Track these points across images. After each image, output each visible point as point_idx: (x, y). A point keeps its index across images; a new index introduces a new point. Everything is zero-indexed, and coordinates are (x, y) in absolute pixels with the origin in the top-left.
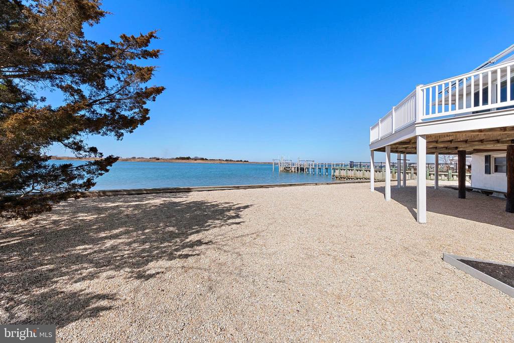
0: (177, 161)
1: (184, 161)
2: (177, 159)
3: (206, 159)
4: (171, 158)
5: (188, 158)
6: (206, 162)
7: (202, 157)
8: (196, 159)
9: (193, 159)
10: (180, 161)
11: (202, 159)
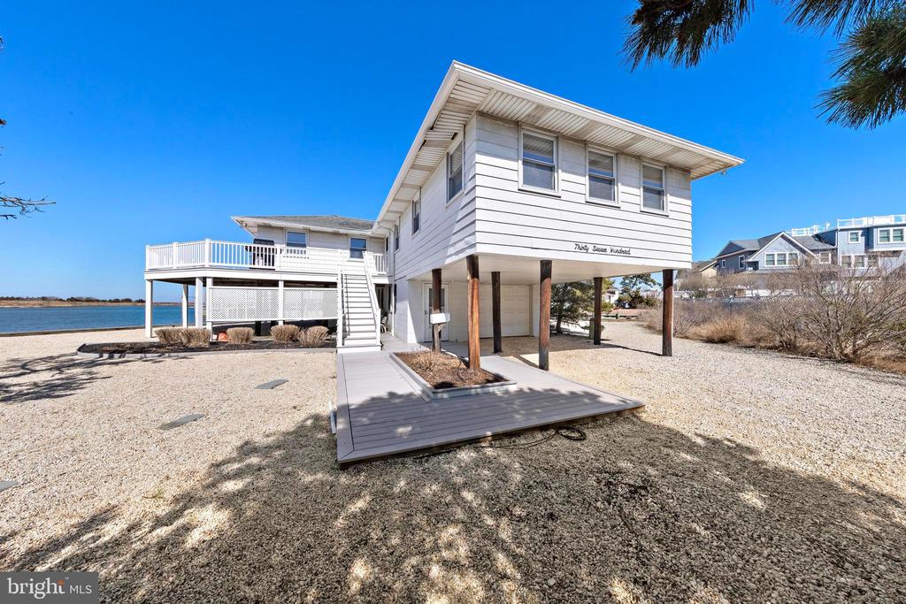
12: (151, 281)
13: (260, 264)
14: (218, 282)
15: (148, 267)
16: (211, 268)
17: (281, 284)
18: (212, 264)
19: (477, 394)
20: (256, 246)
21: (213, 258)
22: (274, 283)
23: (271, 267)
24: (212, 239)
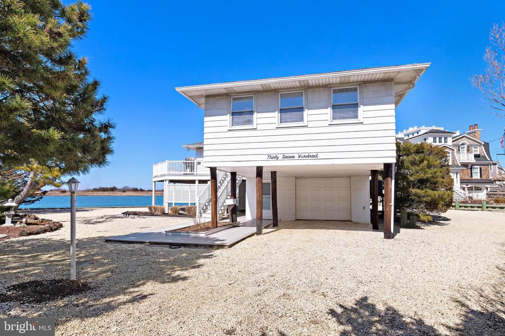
0: (95, 194)
1: (106, 194)
2: (95, 190)
3: (142, 190)
4: (85, 189)
5: (113, 189)
6: (141, 194)
7: (135, 187)
8: (124, 190)
9: (120, 190)
10: (100, 193)
11: (136, 190)
12: (155, 182)
13: (188, 171)
14: (171, 181)
15: (154, 175)
16: (169, 175)
17: (197, 182)
18: (168, 173)
19: (184, 235)
20: (186, 161)
21: (169, 170)
22: (193, 182)
23: (192, 173)
24: (169, 160)
